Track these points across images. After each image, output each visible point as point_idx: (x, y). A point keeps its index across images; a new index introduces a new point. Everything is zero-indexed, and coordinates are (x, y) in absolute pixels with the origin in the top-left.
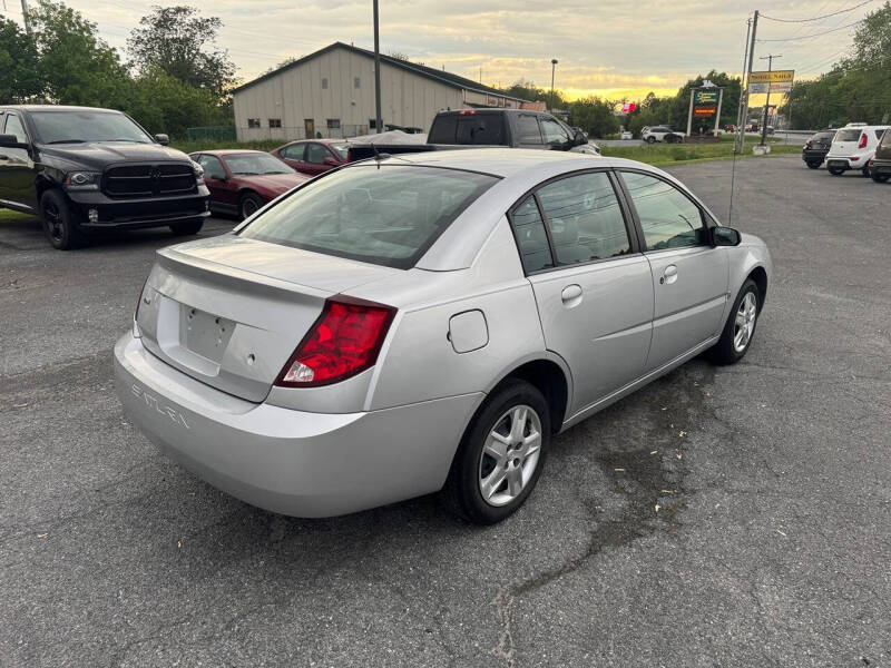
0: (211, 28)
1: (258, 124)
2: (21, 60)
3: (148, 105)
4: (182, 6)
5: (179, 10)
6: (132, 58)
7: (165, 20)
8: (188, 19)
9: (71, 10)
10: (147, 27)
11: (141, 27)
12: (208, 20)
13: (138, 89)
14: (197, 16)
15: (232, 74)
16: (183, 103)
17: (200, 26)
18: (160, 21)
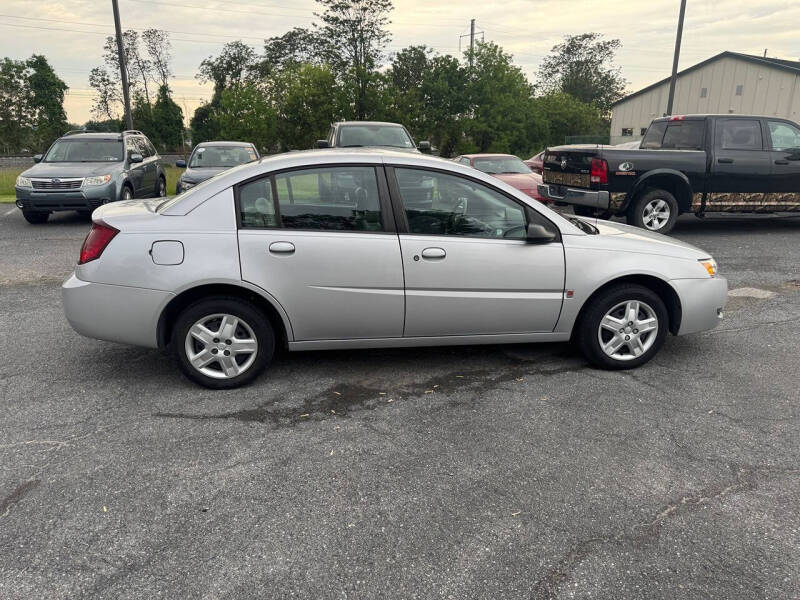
0: (611, 49)
1: (631, 133)
2: (455, 88)
3: (540, 117)
4: (588, 33)
5: (585, 37)
6: (540, 80)
7: (572, 47)
8: (592, 44)
9: (496, 47)
10: (557, 54)
11: (552, 54)
12: (609, 43)
13: (536, 106)
14: (600, 40)
15: (622, 89)
16: (571, 116)
17: (603, 48)
18: (568, 48)
